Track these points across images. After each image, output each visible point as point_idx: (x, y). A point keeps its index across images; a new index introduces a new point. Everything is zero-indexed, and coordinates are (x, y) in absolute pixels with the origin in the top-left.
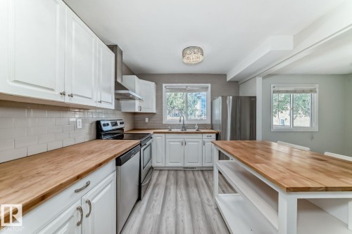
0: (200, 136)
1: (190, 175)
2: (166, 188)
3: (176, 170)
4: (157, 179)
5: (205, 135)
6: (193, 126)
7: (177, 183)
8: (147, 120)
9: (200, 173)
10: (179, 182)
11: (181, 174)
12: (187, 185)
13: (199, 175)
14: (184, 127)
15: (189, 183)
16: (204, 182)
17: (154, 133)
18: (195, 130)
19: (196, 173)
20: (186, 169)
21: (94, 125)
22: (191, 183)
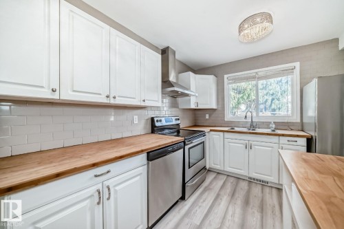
0: (275, 139)
1: (256, 190)
2: (218, 196)
3: (238, 178)
4: (211, 183)
5: (284, 140)
6: (267, 125)
7: (233, 195)
8: (207, 116)
9: (274, 191)
10: (237, 195)
11: (244, 185)
12: (247, 202)
13: (271, 193)
14: (253, 126)
15: (251, 200)
16: (277, 208)
17: (211, 130)
18: (268, 131)
19: (267, 190)
20: (251, 181)
21: (150, 122)
22: (255, 202)
